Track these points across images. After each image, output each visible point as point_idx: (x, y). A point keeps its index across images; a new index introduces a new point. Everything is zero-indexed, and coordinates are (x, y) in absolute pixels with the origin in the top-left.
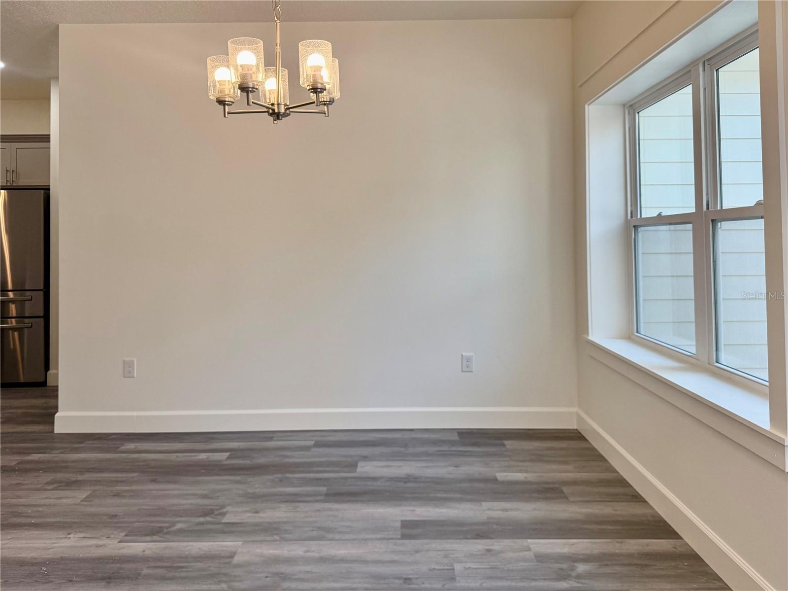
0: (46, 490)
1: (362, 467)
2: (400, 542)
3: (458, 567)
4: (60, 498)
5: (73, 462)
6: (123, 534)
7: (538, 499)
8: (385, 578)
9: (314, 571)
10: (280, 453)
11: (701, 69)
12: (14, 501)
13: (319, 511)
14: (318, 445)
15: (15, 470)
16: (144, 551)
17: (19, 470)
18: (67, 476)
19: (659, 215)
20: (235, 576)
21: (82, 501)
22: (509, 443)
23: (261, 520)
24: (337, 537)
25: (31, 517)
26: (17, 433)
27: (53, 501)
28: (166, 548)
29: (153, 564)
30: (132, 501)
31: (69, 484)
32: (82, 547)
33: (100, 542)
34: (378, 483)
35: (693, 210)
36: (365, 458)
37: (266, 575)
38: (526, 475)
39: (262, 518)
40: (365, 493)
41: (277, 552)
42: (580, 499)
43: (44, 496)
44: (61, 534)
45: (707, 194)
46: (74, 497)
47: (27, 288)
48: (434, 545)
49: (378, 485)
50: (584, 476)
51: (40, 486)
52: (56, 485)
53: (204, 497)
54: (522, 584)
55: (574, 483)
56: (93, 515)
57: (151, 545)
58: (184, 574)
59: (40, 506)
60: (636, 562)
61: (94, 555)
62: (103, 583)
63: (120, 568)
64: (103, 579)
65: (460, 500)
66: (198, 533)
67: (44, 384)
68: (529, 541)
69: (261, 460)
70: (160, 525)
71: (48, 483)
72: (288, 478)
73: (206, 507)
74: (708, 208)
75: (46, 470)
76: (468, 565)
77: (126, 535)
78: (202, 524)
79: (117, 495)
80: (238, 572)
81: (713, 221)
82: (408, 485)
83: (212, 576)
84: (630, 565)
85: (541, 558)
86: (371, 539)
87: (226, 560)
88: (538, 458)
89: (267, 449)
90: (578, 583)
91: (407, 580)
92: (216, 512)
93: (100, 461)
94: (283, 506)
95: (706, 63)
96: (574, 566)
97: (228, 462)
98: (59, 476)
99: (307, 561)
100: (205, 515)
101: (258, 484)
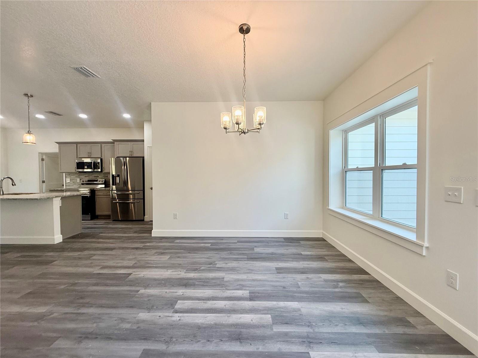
0: (155, 255)
1: (256, 249)
2: (277, 274)
3: (299, 283)
4: (161, 258)
5: (161, 246)
6: (185, 270)
7: (318, 261)
8: (276, 287)
9: (252, 284)
10: (227, 244)
11: (379, 118)
12: (146, 259)
13: (246, 264)
14: (238, 242)
15: (143, 249)
16: (194, 276)
17: (144, 248)
18: (161, 251)
19: (357, 167)
20: (227, 285)
21: (168, 259)
22: (302, 242)
23: (229, 267)
24: (256, 272)
25: (153, 264)
26: (139, 236)
27: (159, 259)
28: (201, 275)
29: (198, 281)
30: (184, 259)
31: (162, 254)
32: (173, 274)
33: (179, 273)
34: (263, 255)
35: (374, 166)
36: (256, 247)
37: (237, 285)
38: (311, 253)
39: (229, 266)
40: (261, 258)
41: (238, 277)
42: (332, 261)
43: (155, 257)
44: (165, 270)
45: (380, 161)
46: (165, 258)
47: (136, 190)
48: (289, 276)
49: (263, 256)
50: (330, 253)
51: (153, 254)
52: (158, 254)
53: (208, 258)
54: (323, 289)
55: (328, 255)
56: (174, 264)
57: (195, 274)
58: (209, 284)
59: (155, 261)
60: (358, 282)
61: (178, 277)
62: (184, 287)
63: (188, 282)
64: (183, 285)
65: (292, 261)
66: (210, 270)
67: (143, 220)
68: (320, 275)
69: (222, 247)
70: (197, 267)
71: (155, 253)
72: (232, 253)
73: (209, 262)
74: (380, 166)
75: (153, 249)
76: (303, 283)
77: (186, 271)
78: (210, 267)
79: (179, 257)
80: (227, 284)
81: (382, 170)
82: (273, 256)
83: (219, 285)
84: (356, 284)
85: (326, 281)
86: (267, 273)
87: (222, 280)
88: (313, 247)
89: (223, 243)
90: (342, 289)
91: (284, 287)
92: (213, 264)
93: (169, 246)
94: (235, 262)
95: (381, 116)
96: (338, 284)
97: (211, 247)
98: (158, 251)
99: (249, 280)
100: (210, 264)
101: (224, 254)
